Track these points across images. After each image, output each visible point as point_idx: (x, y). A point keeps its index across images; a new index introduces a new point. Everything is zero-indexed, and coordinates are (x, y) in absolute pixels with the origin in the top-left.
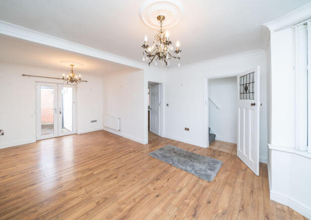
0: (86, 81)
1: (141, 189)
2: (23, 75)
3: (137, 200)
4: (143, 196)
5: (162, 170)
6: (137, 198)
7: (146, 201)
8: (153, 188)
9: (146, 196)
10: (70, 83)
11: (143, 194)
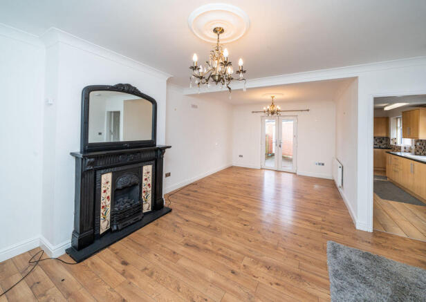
0: (308, 110)
1: (238, 252)
2: (253, 112)
3: (220, 252)
4: (228, 256)
5: (297, 271)
6: (223, 251)
7: (222, 261)
8: (246, 264)
9: (229, 259)
10: (270, 115)
11: (230, 255)
